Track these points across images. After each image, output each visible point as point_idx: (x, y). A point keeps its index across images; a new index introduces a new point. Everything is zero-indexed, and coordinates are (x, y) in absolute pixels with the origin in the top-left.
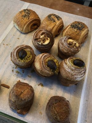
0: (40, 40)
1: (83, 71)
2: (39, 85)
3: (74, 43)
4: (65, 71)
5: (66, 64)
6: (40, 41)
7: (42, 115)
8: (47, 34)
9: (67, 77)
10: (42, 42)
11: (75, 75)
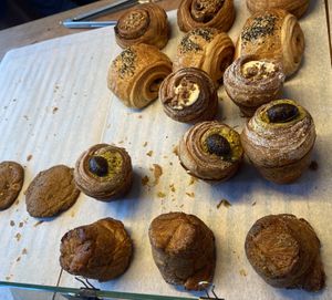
0: (176, 98)
1: (301, 130)
2: (218, 207)
3: (259, 67)
4: (253, 146)
5: (251, 129)
6: (177, 102)
7: (249, 277)
8: (188, 77)
9: (265, 160)
10: (182, 102)
11: (282, 147)
